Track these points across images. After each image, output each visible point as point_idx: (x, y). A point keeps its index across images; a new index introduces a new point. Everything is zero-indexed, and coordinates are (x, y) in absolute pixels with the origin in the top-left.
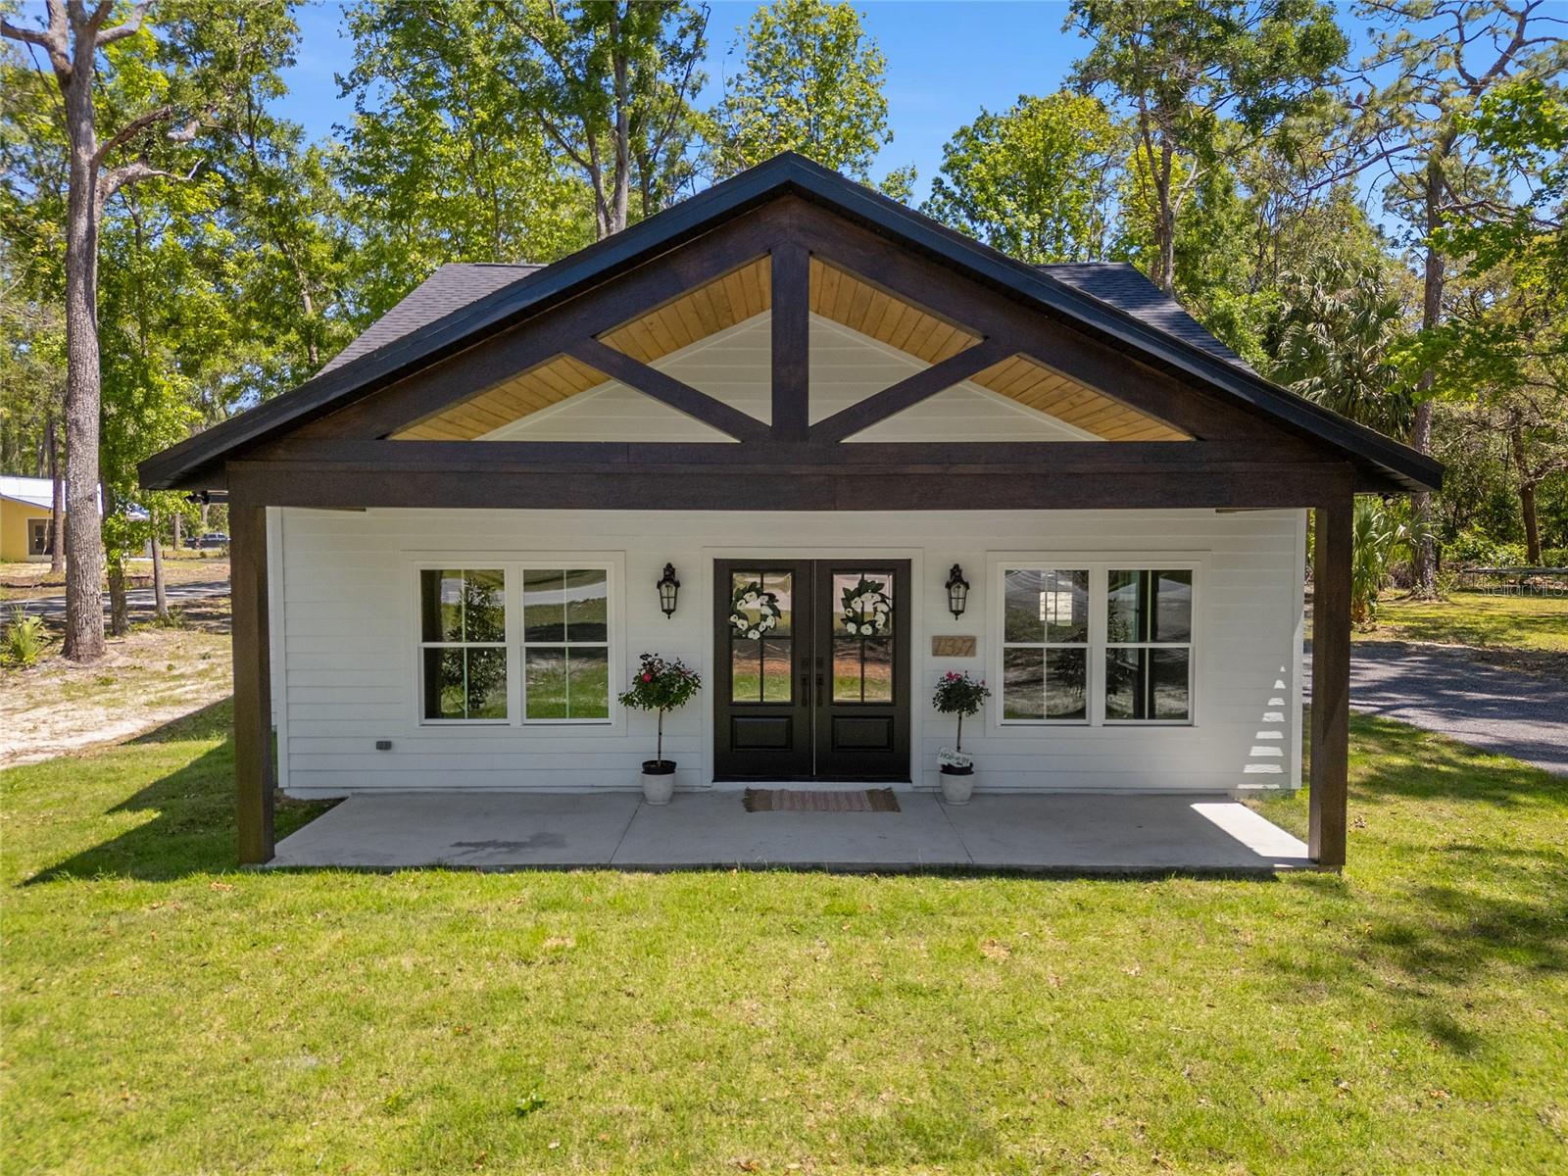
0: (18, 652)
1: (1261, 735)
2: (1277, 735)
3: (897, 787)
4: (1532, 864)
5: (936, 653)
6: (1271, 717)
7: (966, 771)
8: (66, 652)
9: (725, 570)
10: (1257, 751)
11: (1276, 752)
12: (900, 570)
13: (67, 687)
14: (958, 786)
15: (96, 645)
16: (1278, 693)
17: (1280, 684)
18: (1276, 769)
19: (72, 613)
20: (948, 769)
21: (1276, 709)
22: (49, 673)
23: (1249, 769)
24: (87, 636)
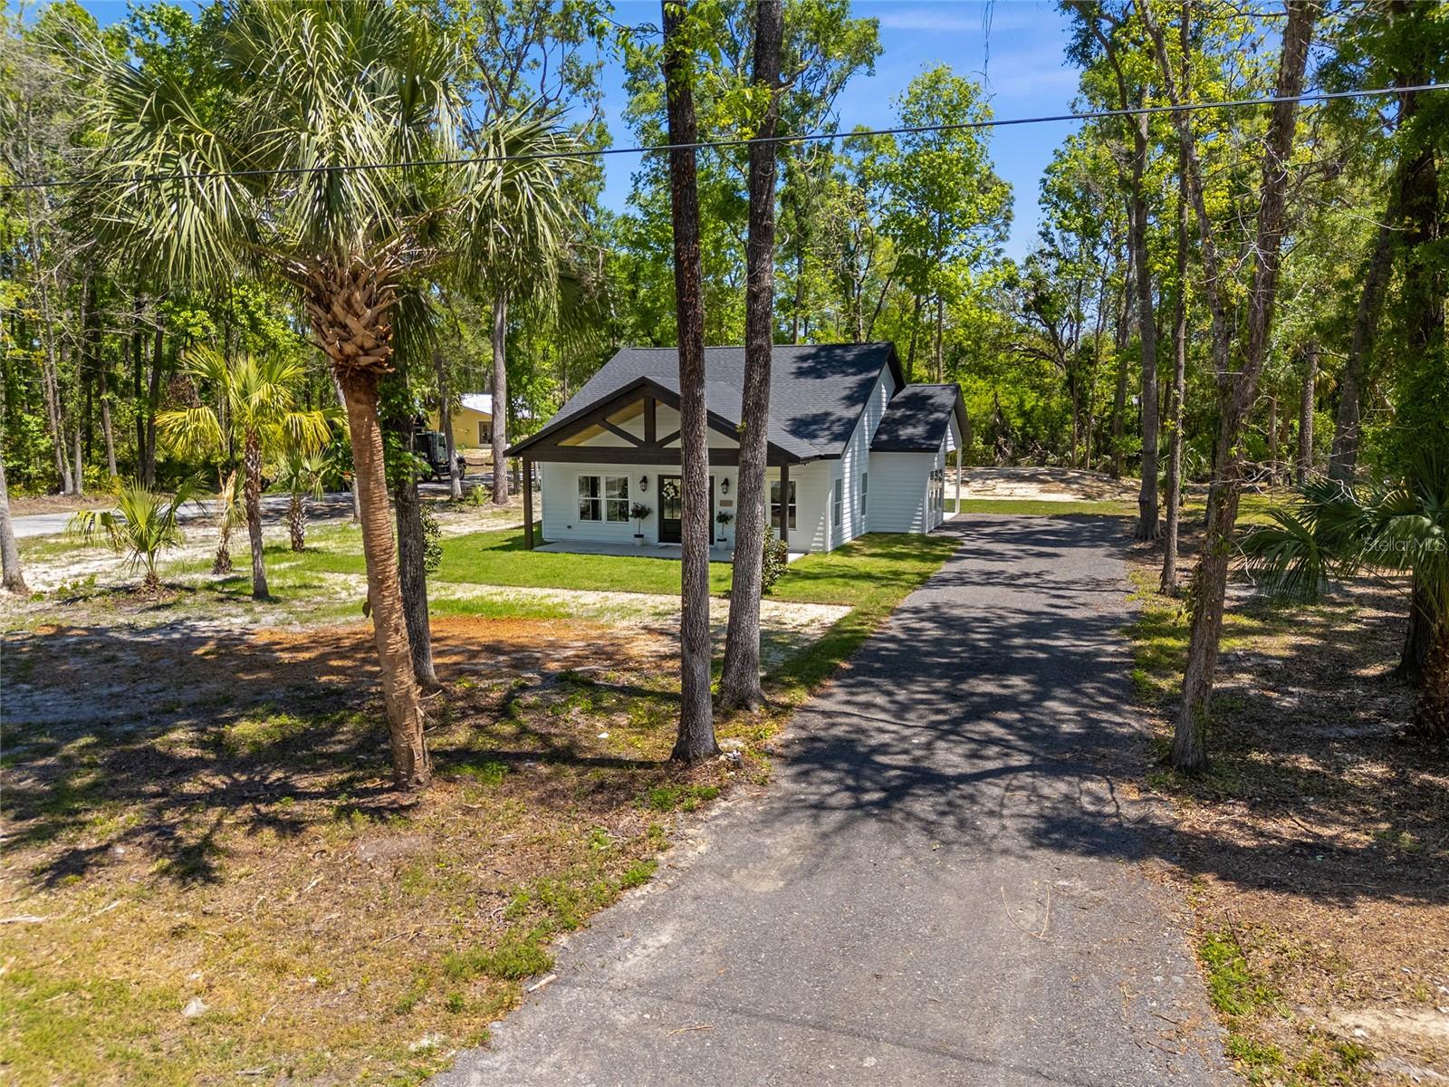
0: (476, 499)
1: (817, 534)
2: (821, 534)
5: (721, 505)
6: (820, 528)
8: (494, 500)
9: (661, 478)
10: (816, 539)
11: (821, 539)
13: (494, 513)
15: (505, 497)
16: (822, 521)
17: (822, 518)
18: (821, 545)
19: (496, 484)
20: (719, 540)
21: (821, 526)
22: (487, 507)
23: (813, 545)
24: (501, 494)
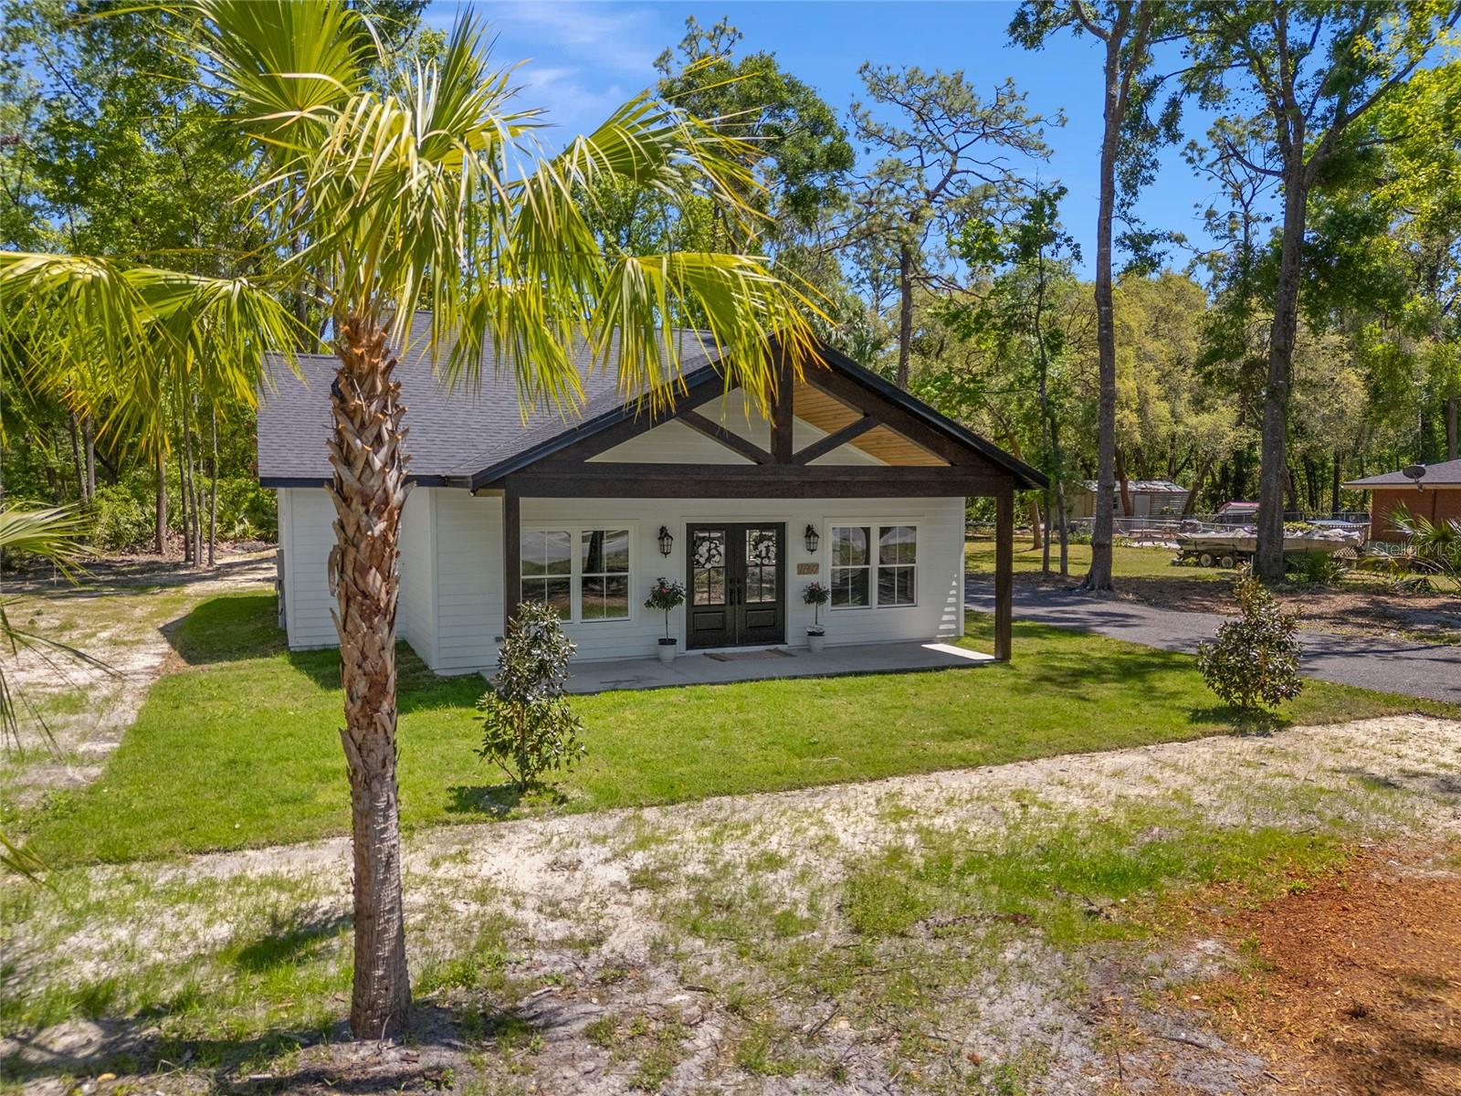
1: (947, 609)
2: (953, 609)
3: (781, 647)
4: (1073, 656)
5: (799, 573)
6: (951, 600)
7: (821, 634)
9: (691, 528)
10: (945, 618)
11: (953, 618)
12: (780, 528)
14: (817, 642)
16: (954, 588)
17: (954, 583)
18: (953, 626)
20: (812, 634)
21: (952, 596)
23: (942, 627)
